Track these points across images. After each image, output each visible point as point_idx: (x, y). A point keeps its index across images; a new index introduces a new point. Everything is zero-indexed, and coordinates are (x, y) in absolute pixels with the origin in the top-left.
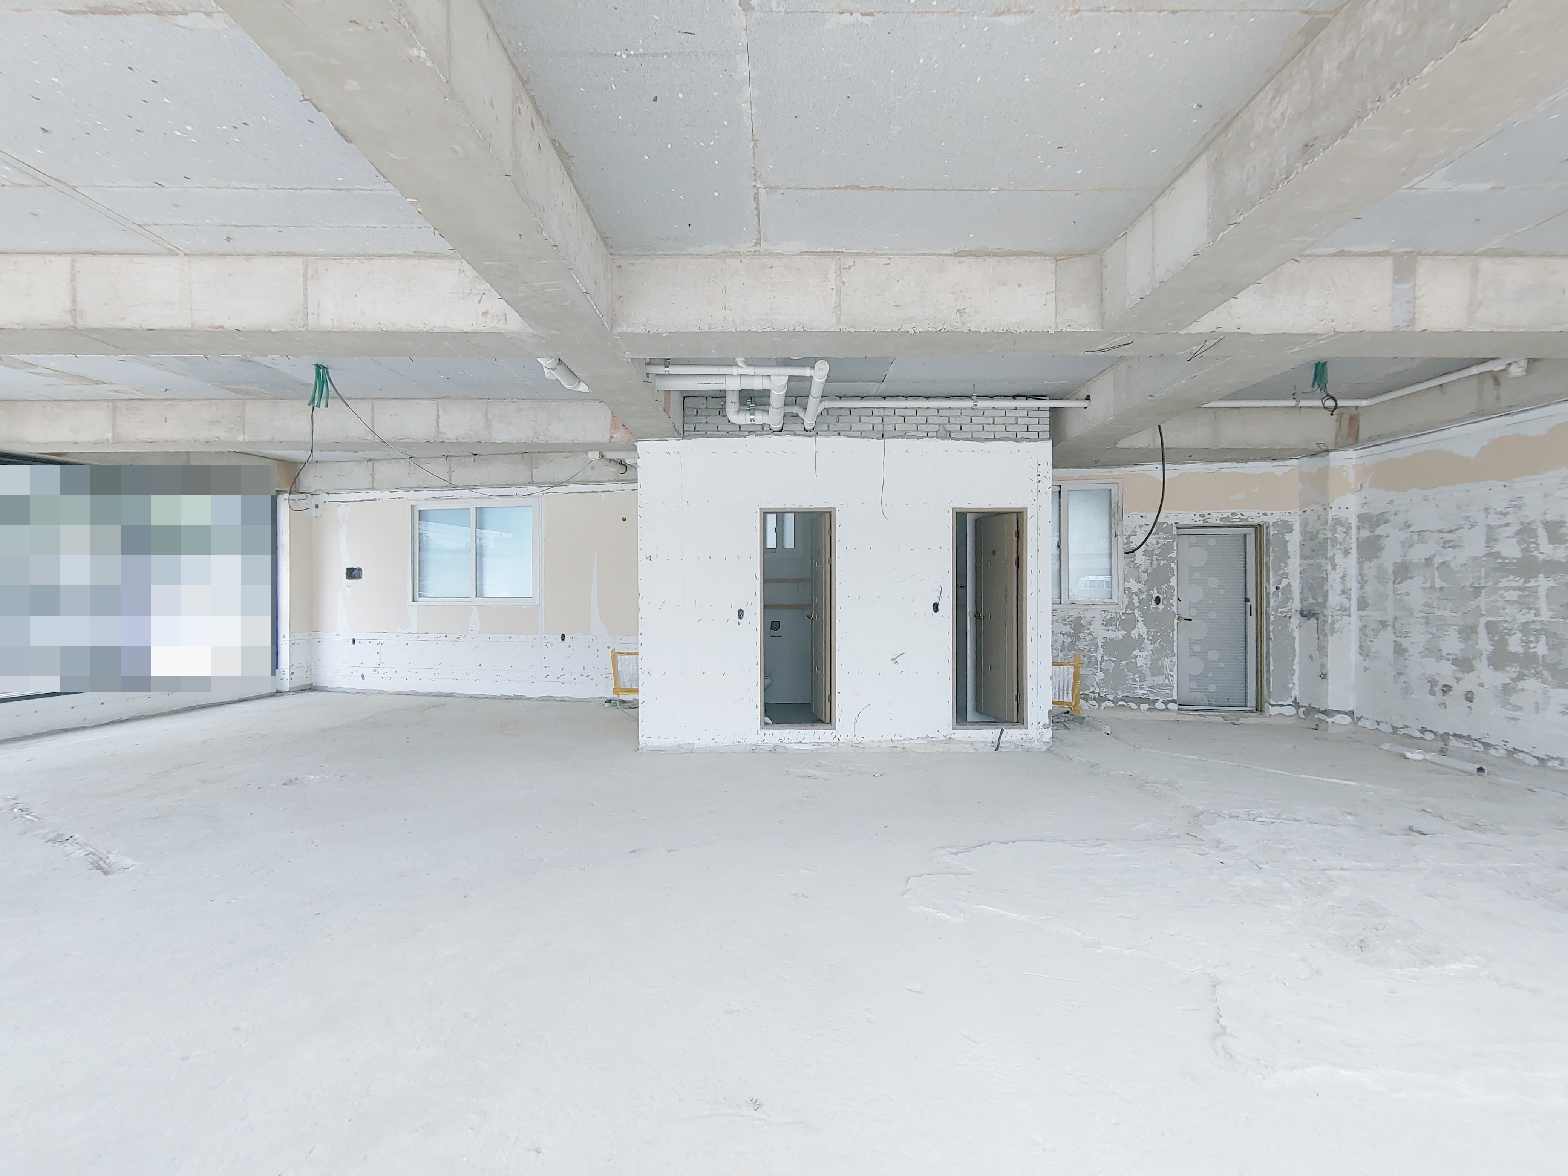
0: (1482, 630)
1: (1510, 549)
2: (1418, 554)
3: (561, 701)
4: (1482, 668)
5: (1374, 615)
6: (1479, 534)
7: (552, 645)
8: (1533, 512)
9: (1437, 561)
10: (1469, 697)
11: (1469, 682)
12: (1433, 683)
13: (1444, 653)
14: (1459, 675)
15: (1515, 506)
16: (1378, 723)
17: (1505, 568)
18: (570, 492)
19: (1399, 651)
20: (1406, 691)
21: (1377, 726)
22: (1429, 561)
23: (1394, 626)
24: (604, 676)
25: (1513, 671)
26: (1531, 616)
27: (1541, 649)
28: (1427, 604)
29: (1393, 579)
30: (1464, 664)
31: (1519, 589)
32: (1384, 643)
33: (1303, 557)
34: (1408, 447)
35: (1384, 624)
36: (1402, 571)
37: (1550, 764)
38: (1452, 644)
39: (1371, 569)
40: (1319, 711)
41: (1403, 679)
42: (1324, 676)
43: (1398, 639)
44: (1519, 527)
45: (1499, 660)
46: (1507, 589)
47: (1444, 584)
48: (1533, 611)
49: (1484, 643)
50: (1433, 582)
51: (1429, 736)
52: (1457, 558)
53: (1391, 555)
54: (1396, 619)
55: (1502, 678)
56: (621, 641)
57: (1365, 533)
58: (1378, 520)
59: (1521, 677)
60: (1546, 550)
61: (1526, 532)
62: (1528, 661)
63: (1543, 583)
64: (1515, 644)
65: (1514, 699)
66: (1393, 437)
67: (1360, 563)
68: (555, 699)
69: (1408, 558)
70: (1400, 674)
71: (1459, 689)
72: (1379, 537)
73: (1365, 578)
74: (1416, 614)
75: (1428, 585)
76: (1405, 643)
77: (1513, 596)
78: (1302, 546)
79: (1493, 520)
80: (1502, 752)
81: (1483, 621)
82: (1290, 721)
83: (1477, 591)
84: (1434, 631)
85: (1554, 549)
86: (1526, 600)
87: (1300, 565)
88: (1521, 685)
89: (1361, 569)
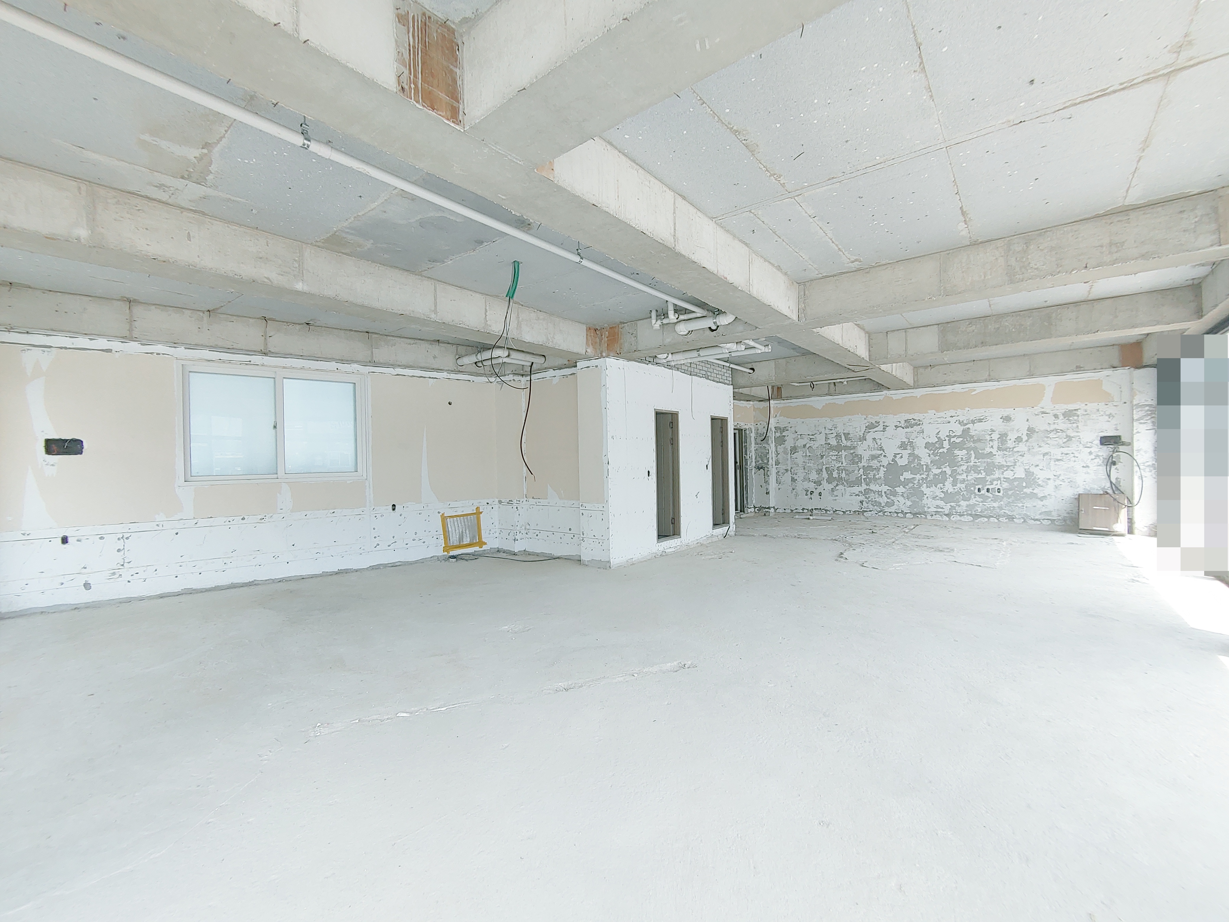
0: (824, 470)
1: (833, 442)
2: (800, 443)
3: (392, 566)
4: (824, 483)
5: (782, 467)
6: (823, 436)
7: (382, 516)
8: (840, 430)
9: (808, 446)
10: (820, 494)
11: (820, 489)
12: (807, 491)
13: (811, 479)
14: (816, 487)
15: (834, 427)
16: (785, 509)
17: (831, 448)
18: (397, 375)
19: (793, 480)
20: (797, 495)
21: (784, 511)
22: (805, 446)
23: (791, 471)
24: (435, 537)
25: (835, 483)
26: (840, 465)
27: (843, 475)
28: (804, 462)
29: (790, 452)
30: (818, 483)
31: (837, 455)
32: (787, 477)
33: (756, 443)
34: (794, 402)
35: (787, 470)
36: (794, 450)
37: (846, 513)
38: (814, 476)
39: (781, 449)
40: (765, 508)
41: (795, 491)
42: (768, 493)
43: (793, 476)
44: (836, 434)
45: (829, 481)
46: (832, 455)
47: (810, 454)
48: (841, 463)
49: (825, 475)
50: (806, 454)
51: (805, 511)
52: (815, 445)
53: (789, 443)
54: (792, 468)
55: (831, 486)
56: (450, 506)
57: (778, 434)
58: (785, 429)
59: (837, 485)
60: (844, 442)
61: (838, 436)
62: (840, 479)
63: (844, 453)
64: (835, 475)
65: (835, 493)
66: (791, 398)
67: (776, 447)
68: (385, 566)
69: (796, 444)
70: (793, 489)
71: (816, 493)
72: (784, 436)
73: (778, 453)
74: (800, 466)
75: (804, 455)
76: (795, 477)
77: (834, 458)
78: (756, 439)
79: (827, 432)
80: (832, 512)
81: (824, 467)
82: (753, 514)
83: (822, 457)
84: (807, 472)
85: (847, 442)
86: (838, 459)
87: (755, 447)
88: (837, 488)
89: (776, 448)
